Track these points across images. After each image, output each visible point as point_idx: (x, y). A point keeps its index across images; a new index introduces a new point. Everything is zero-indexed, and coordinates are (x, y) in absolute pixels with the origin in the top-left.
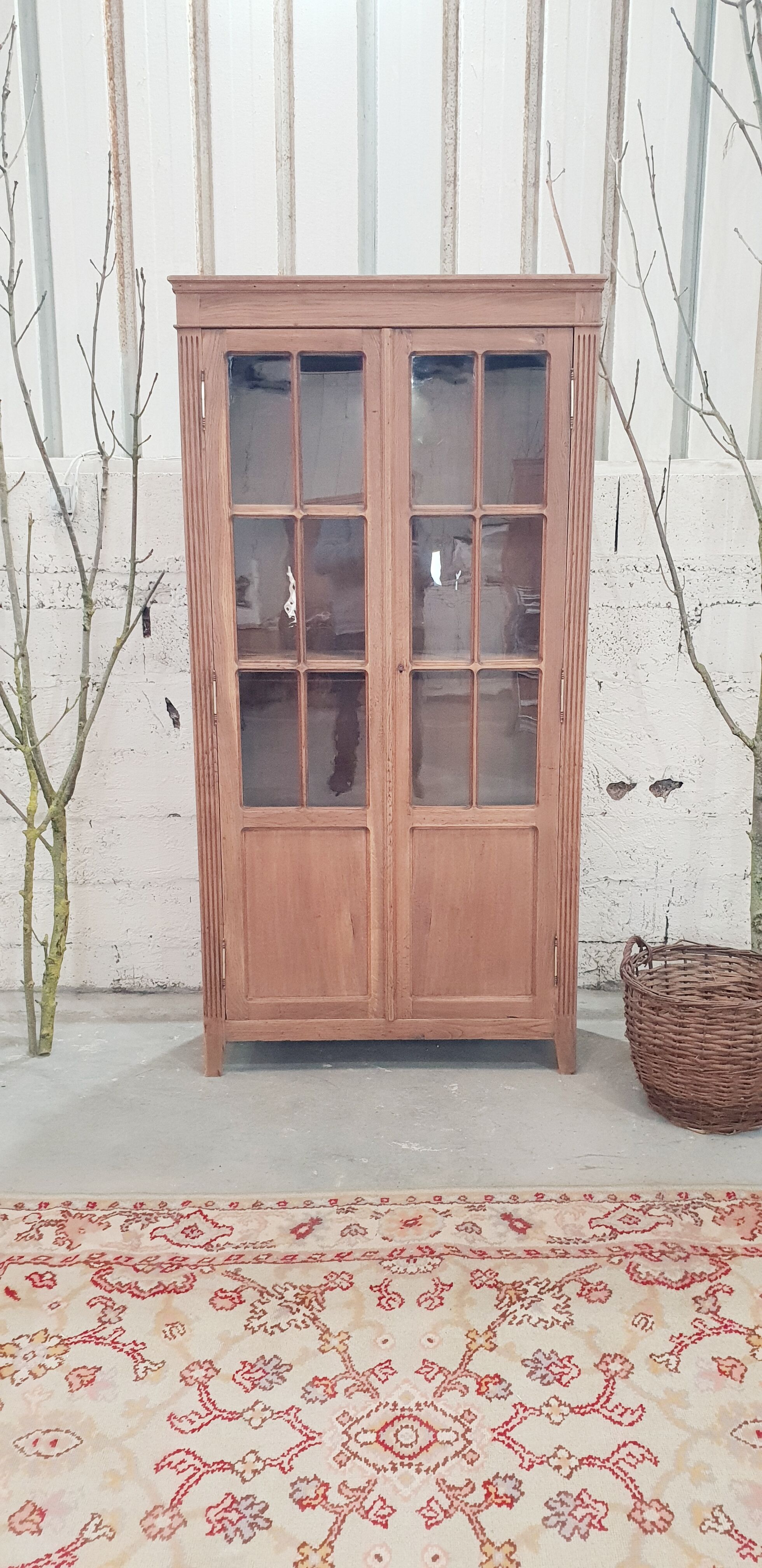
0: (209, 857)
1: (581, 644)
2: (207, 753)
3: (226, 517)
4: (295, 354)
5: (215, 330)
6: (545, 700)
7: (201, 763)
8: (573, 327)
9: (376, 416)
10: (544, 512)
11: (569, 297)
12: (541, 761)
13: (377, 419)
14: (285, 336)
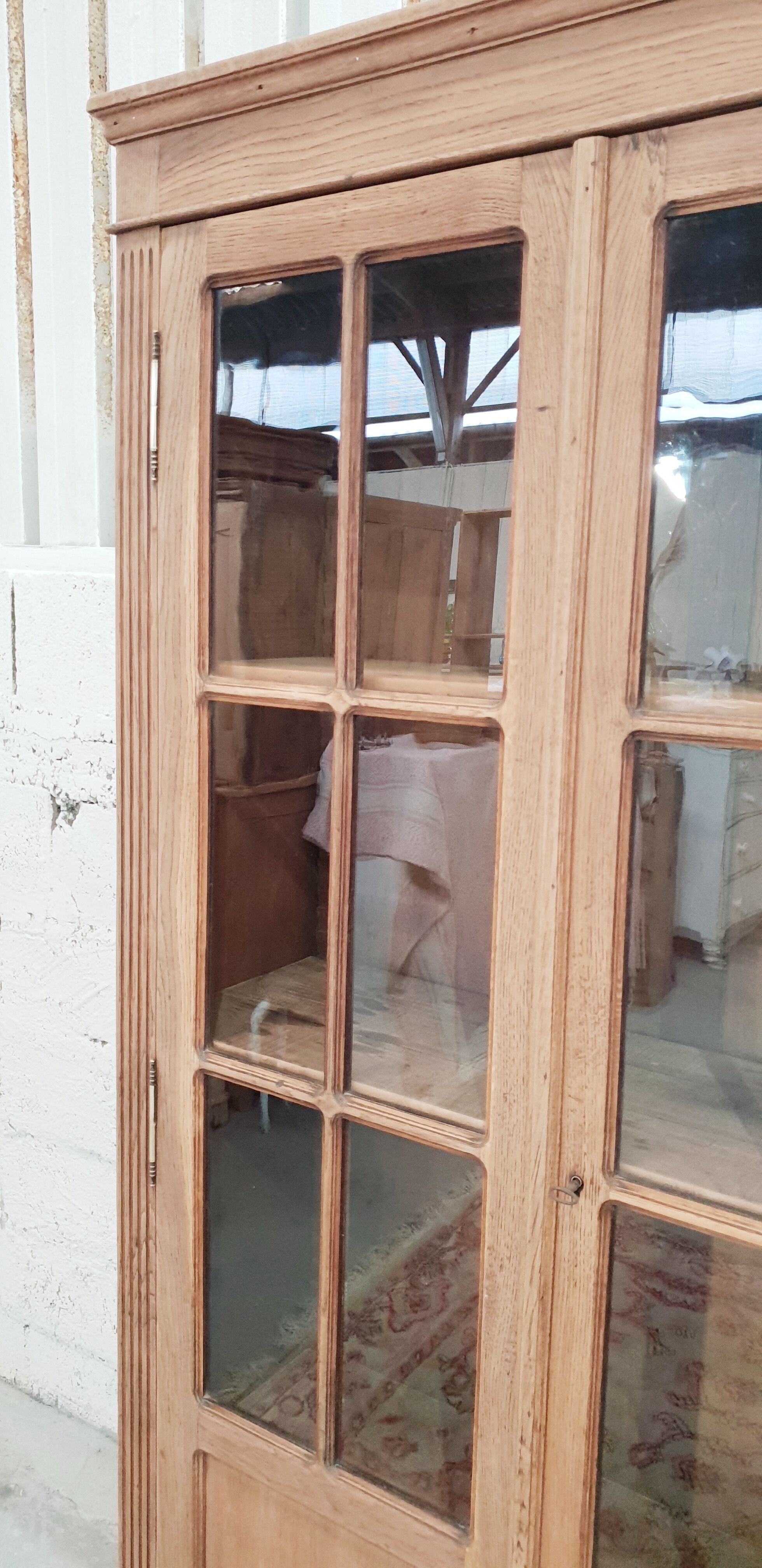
0: (136, 1482)
2: (138, 1244)
3: (191, 698)
4: (348, 260)
5: (184, 227)
7: (127, 1263)
9: (546, 424)
13: (549, 429)
14: (332, 213)
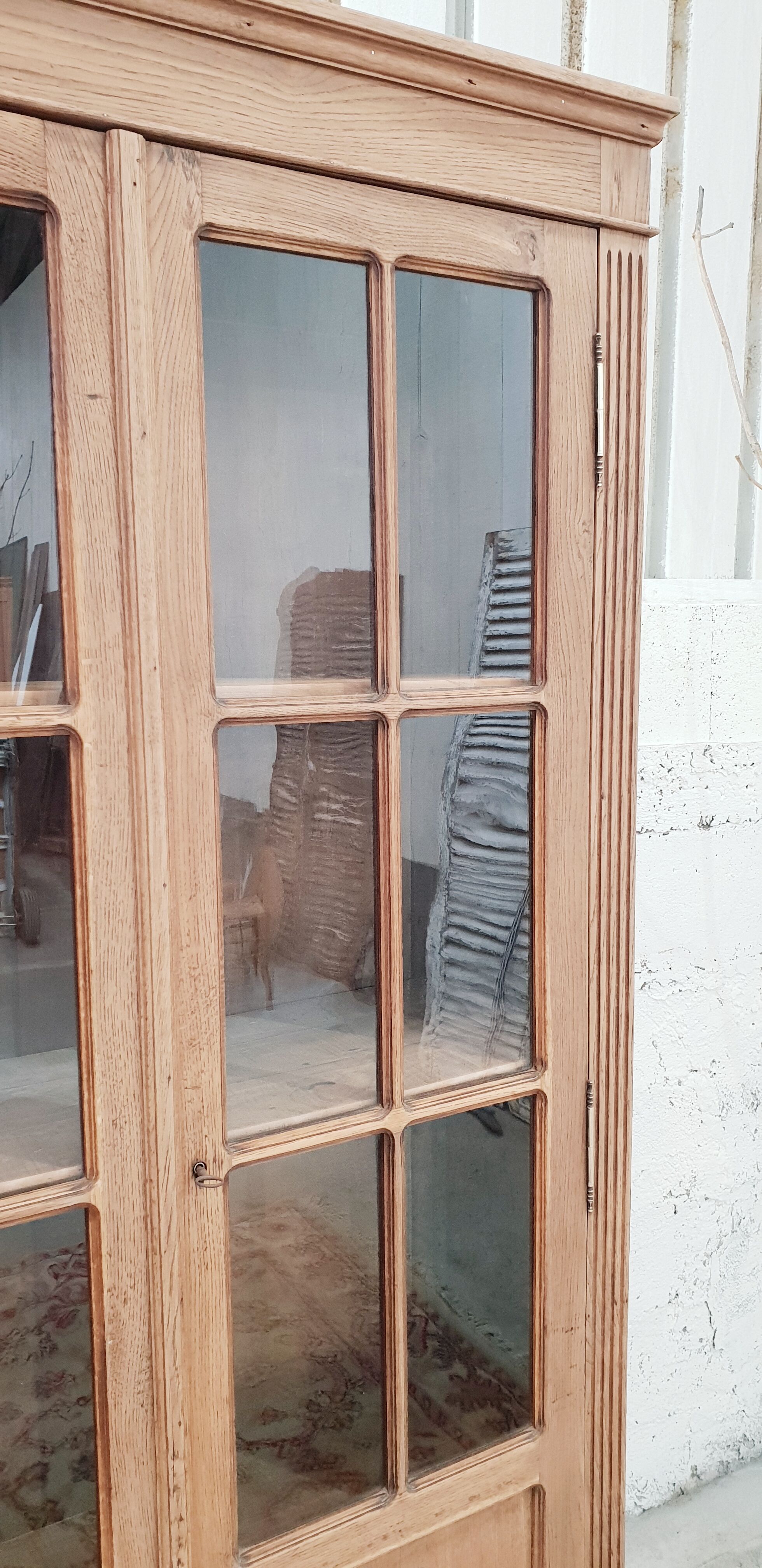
1: (622, 1011)
6: (554, 1168)
8: (597, 226)
9: (100, 413)
10: (542, 698)
11: (586, 144)
12: (549, 1318)
13: (104, 421)
